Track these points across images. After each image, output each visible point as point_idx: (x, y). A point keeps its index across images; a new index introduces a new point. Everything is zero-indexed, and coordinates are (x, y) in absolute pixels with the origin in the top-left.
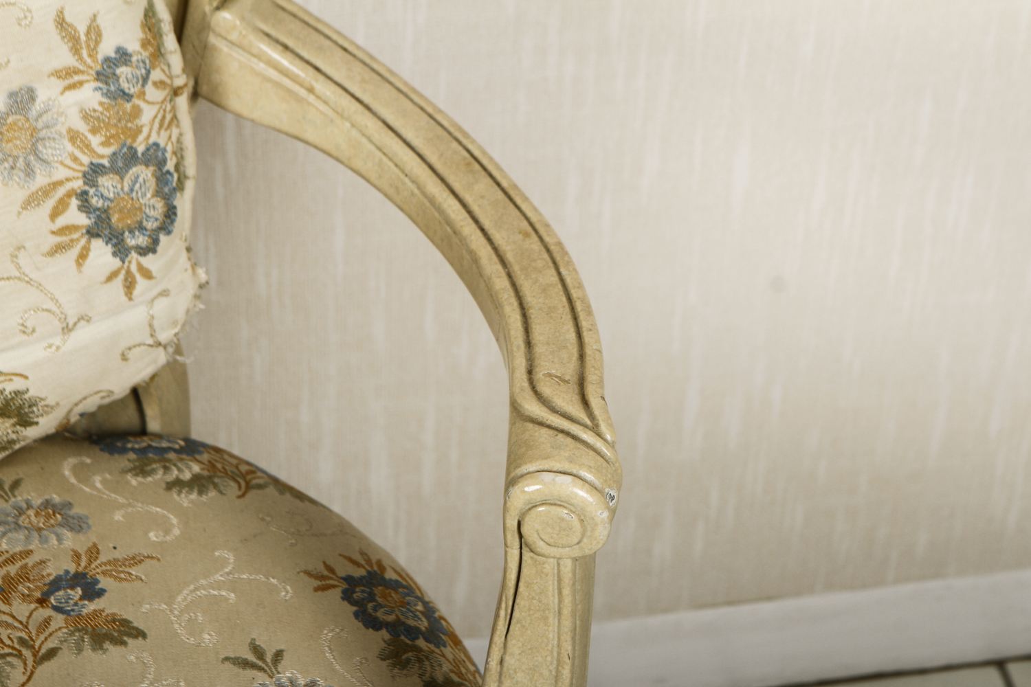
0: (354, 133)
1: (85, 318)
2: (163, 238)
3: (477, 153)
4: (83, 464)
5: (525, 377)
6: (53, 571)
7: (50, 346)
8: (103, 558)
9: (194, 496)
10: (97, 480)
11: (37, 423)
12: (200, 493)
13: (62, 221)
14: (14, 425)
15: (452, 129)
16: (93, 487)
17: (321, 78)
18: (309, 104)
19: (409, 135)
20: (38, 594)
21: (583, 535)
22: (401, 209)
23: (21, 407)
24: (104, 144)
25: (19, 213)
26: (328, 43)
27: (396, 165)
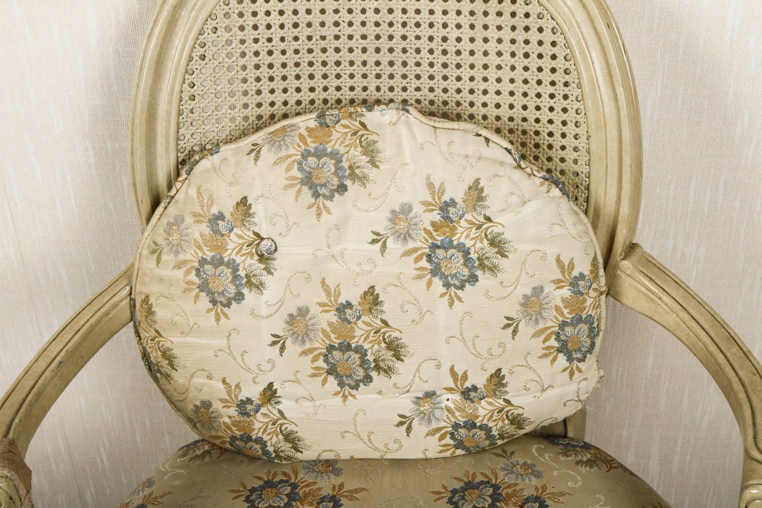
0: (678, 319)
1: (551, 386)
2: (588, 355)
3: (732, 334)
4: (540, 448)
5: (752, 439)
6: (526, 494)
7: (535, 397)
8: (548, 491)
9: (588, 469)
10: (547, 455)
11: (524, 428)
12: (591, 468)
13: (547, 344)
14: (515, 428)
15: (722, 323)
16: (545, 459)
17: (665, 294)
18: (659, 304)
19: (703, 323)
20: (520, 503)
22: (696, 356)
23: (519, 421)
24: (569, 313)
25: (530, 339)
26: (669, 278)
27: (696, 336)
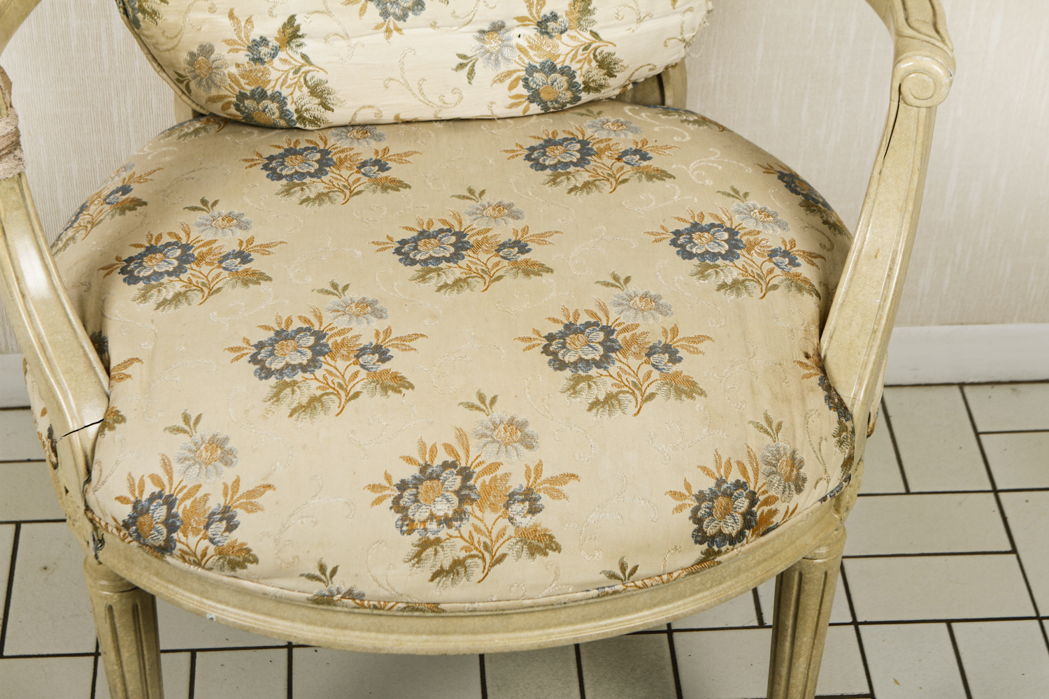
1: (650, 15)
4: (635, 109)
5: (904, 21)
6: (623, 147)
7: (629, 30)
8: (649, 145)
10: (643, 114)
11: (616, 76)
12: (699, 126)
14: (605, 75)
16: (641, 117)
20: (617, 156)
21: (935, 92)
23: (610, 63)
